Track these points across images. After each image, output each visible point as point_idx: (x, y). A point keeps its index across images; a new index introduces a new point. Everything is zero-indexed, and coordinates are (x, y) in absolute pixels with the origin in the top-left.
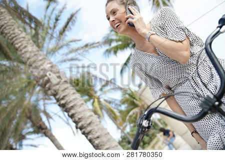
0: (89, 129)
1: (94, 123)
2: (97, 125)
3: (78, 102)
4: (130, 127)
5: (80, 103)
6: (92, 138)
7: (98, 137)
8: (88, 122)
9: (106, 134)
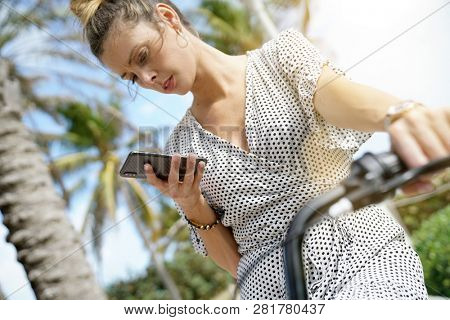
0: (39, 253)
1: (56, 241)
2: (63, 248)
3: (31, 177)
4: (178, 250)
5: (37, 180)
6: (40, 279)
7: (56, 281)
8: (42, 235)
9: (80, 277)
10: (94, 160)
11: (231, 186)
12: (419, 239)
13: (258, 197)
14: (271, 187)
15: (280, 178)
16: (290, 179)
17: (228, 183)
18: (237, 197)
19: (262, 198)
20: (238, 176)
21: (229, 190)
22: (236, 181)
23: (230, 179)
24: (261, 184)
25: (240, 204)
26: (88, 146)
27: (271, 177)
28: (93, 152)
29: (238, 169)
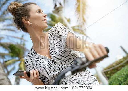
10: (18, 61)
11: (47, 70)
12: (110, 81)
13: (56, 72)
14: (59, 69)
15: (61, 66)
16: (64, 66)
17: (46, 69)
18: (50, 73)
19: (57, 72)
20: (49, 67)
21: (47, 71)
22: (49, 68)
23: (47, 68)
24: (56, 68)
25: (50, 75)
26: (16, 57)
27: (59, 66)
28: (17, 59)
29: (49, 65)
